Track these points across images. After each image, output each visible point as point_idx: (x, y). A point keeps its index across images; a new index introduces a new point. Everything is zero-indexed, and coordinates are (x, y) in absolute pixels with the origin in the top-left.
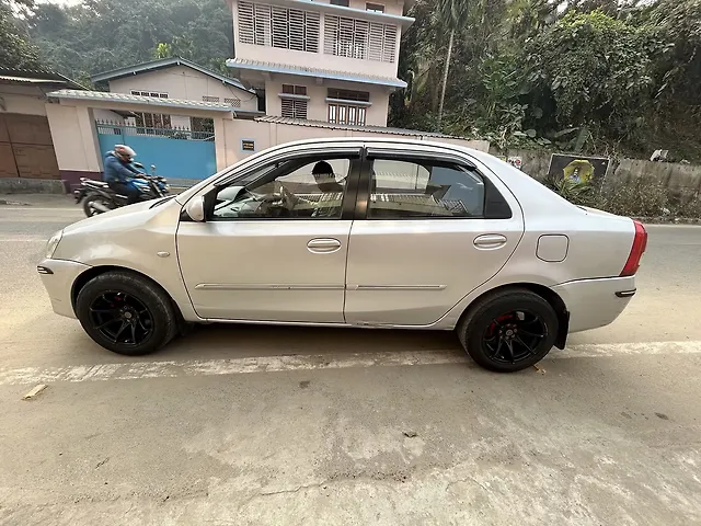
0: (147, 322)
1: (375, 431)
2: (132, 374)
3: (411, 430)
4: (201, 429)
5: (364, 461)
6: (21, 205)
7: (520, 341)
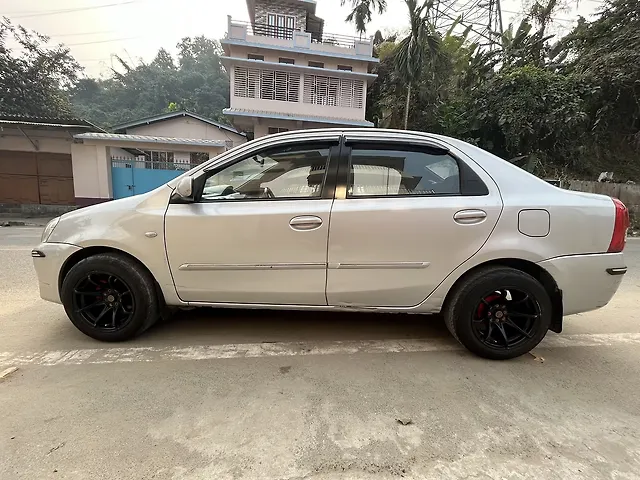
0: (129, 307)
1: (363, 417)
2: (107, 359)
3: (405, 417)
4: (170, 414)
5: (353, 450)
6: (36, 226)
7: (513, 324)
